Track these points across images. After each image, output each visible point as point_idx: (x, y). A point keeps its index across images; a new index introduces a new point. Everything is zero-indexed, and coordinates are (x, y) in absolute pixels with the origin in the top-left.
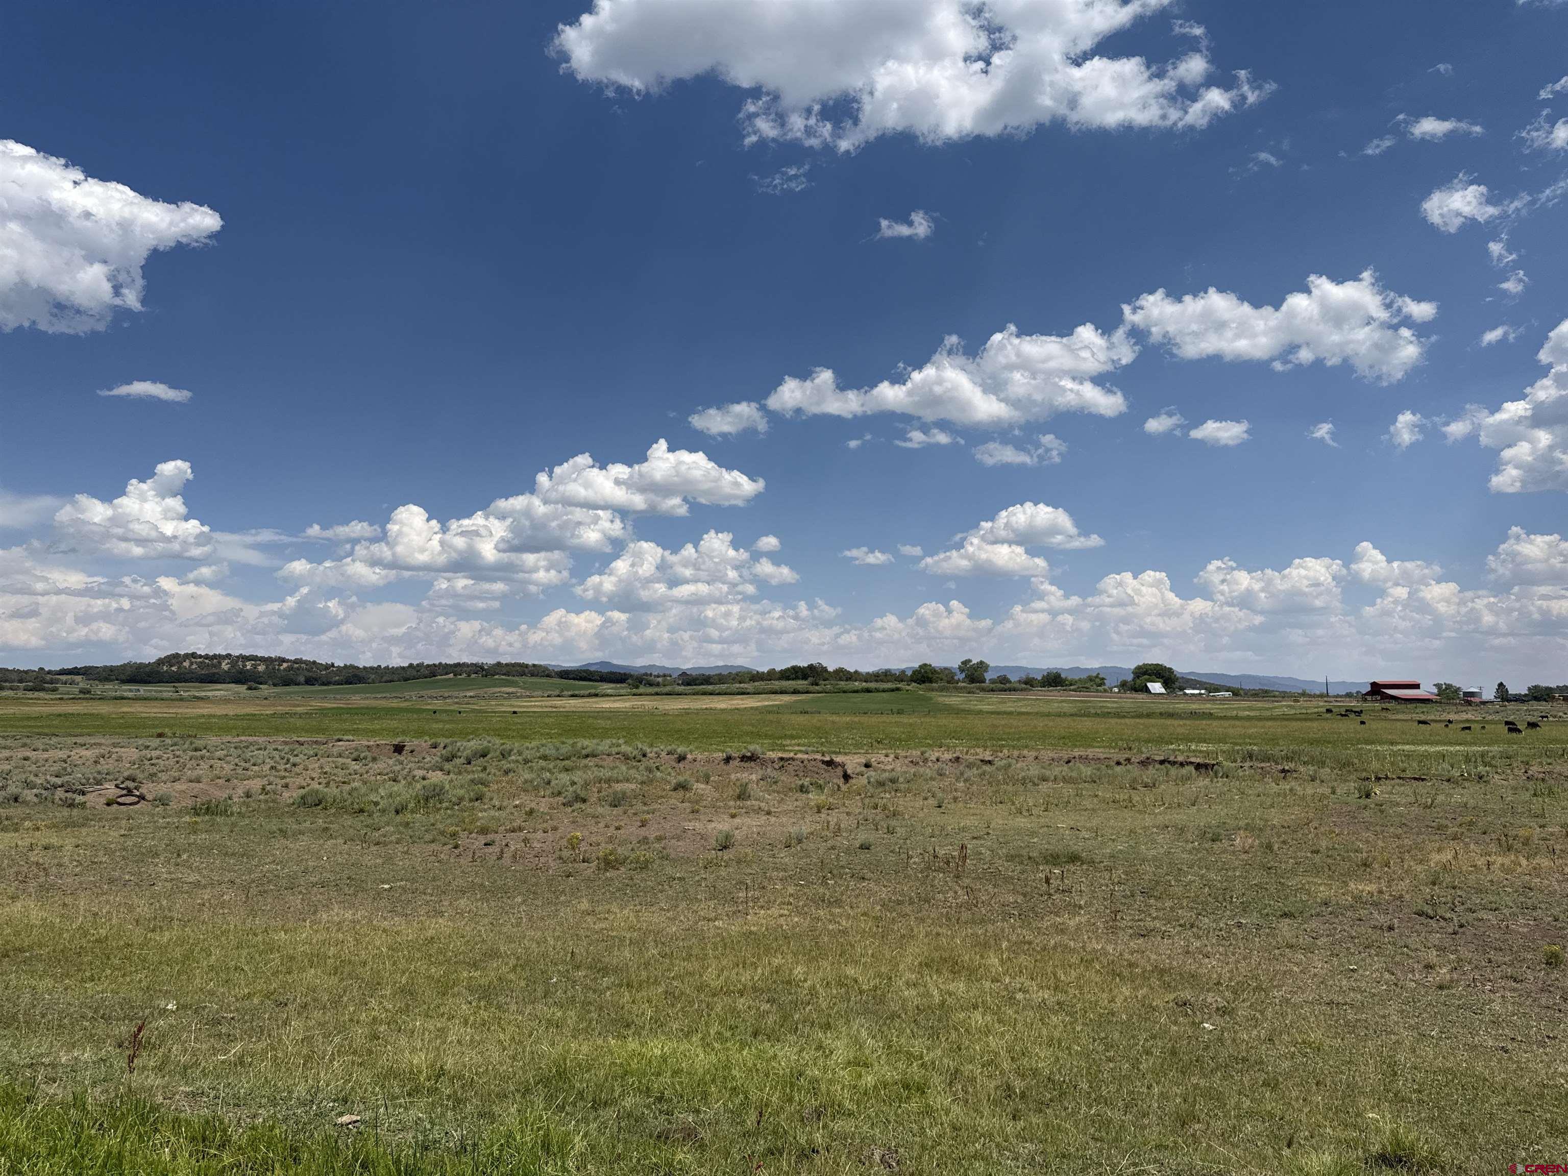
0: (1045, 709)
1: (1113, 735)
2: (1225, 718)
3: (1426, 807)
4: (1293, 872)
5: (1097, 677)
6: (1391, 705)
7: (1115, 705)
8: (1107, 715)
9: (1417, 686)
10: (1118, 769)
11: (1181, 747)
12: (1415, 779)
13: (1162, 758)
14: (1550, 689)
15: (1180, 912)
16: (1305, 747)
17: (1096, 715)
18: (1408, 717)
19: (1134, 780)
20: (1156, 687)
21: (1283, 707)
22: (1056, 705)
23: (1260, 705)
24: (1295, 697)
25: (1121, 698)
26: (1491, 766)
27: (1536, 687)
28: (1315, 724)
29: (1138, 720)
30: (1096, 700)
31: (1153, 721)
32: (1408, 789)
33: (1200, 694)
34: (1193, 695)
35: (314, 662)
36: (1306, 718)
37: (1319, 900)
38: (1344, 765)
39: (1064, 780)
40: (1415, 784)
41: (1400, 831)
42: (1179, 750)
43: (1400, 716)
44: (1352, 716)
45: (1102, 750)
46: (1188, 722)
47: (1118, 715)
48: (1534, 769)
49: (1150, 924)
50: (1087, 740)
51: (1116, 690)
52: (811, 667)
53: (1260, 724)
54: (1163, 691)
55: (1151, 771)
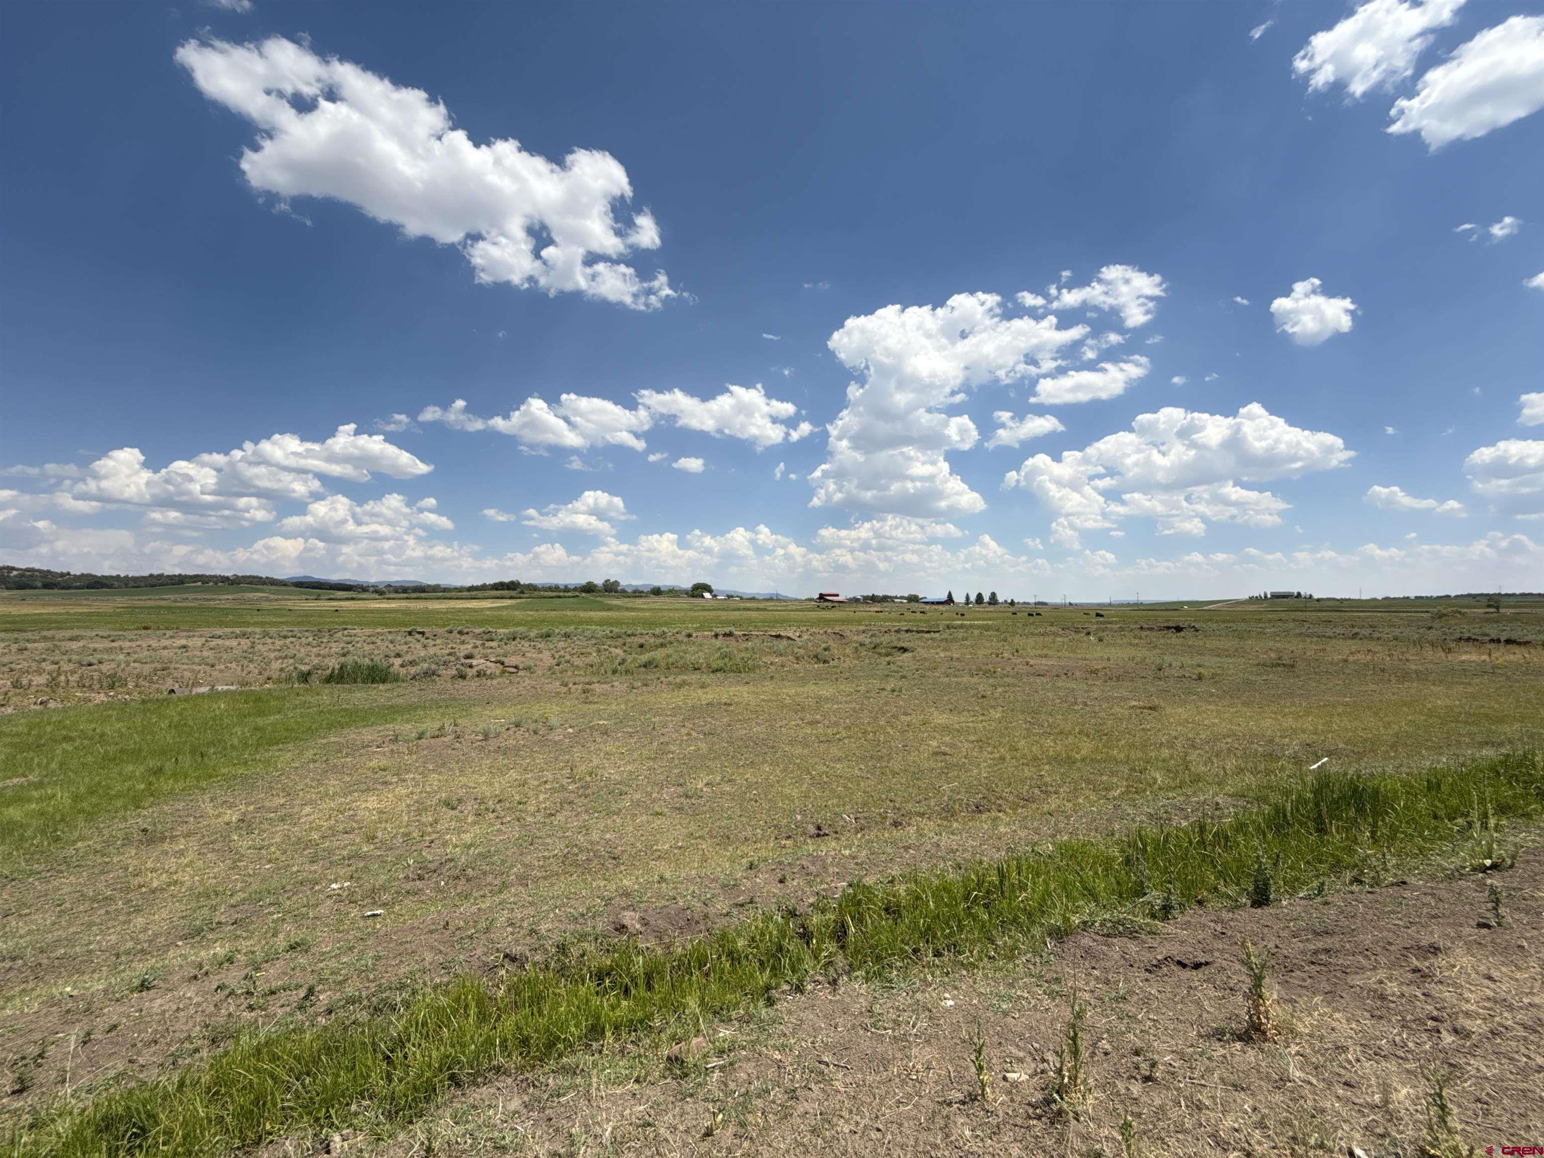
7: (697, 605)
9: (838, 595)
20: (707, 595)
25: (698, 601)
33: (726, 599)
35: (49, 571)
51: (692, 597)
52: (512, 583)
54: (712, 597)
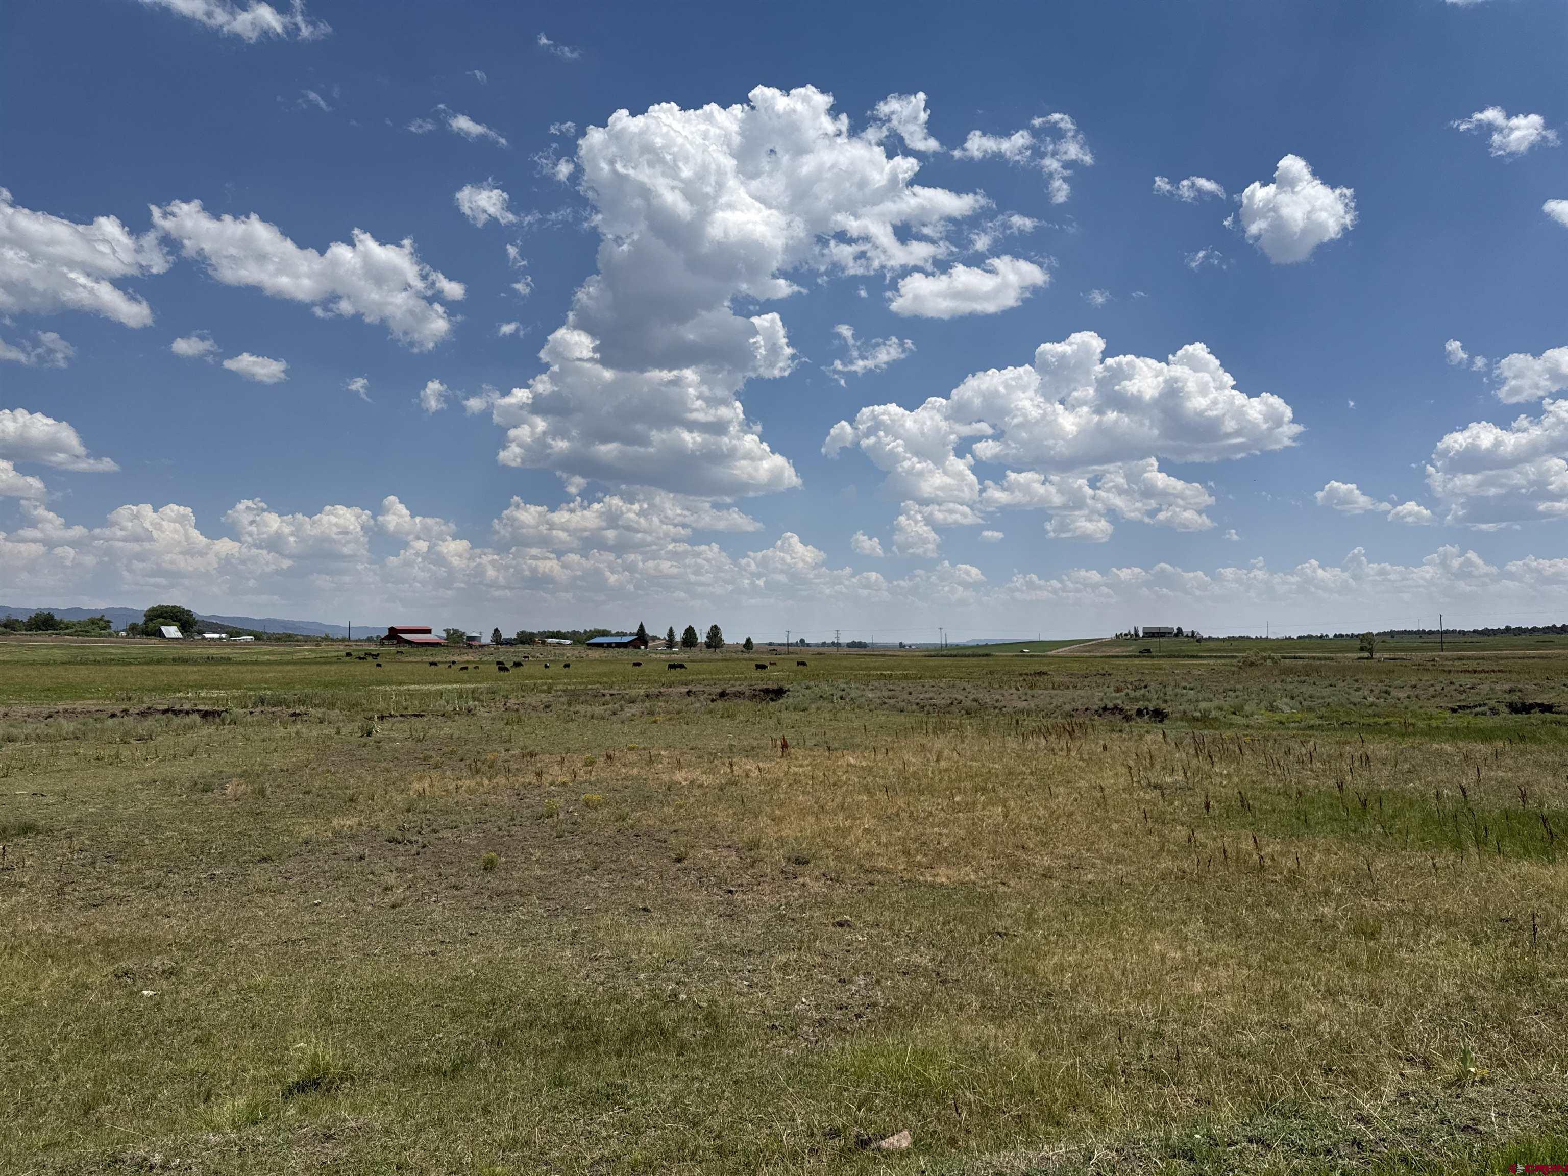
0: (29, 656)
1: (112, 684)
2: (244, 663)
3: (419, 740)
4: (281, 815)
5: (101, 619)
6: (405, 648)
7: (120, 651)
8: (111, 662)
9: (429, 631)
10: (110, 722)
11: (190, 695)
12: (415, 715)
13: (166, 707)
14: (532, 634)
15: (148, 872)
16: (319, 690)
17: (96, 662)
18: (419, 659)
19: (126, 734)
20: (171, 631)
21: (306, 651)
22: (45, 651)
23: (282, 649)
24: (317, 642)
25: (128, 643)
26: (479, 700)
27: (523, 632)
28: (334, 668)
29: (146, 667)
30: (97, 646)
31: (162, 668)
32: (405, 726)
33: (221, 638)
34: (212, 639)
36: (326, 661)
37: (300, 840)
38: (353, 706)
39: (38, 738)
40: (414, 719)
41: (391, 764)
42: (187, 698)
43: (412, 659)
44: (370, 659)
45: (95, 701)
46: (203, 668)
47: (122, 662)
48: (512, 702)
49: (108, 890)
50: (77, 691)
51: (124, 634)
53: (280, 668)
54: (179, 635)
55: (149, 722)
